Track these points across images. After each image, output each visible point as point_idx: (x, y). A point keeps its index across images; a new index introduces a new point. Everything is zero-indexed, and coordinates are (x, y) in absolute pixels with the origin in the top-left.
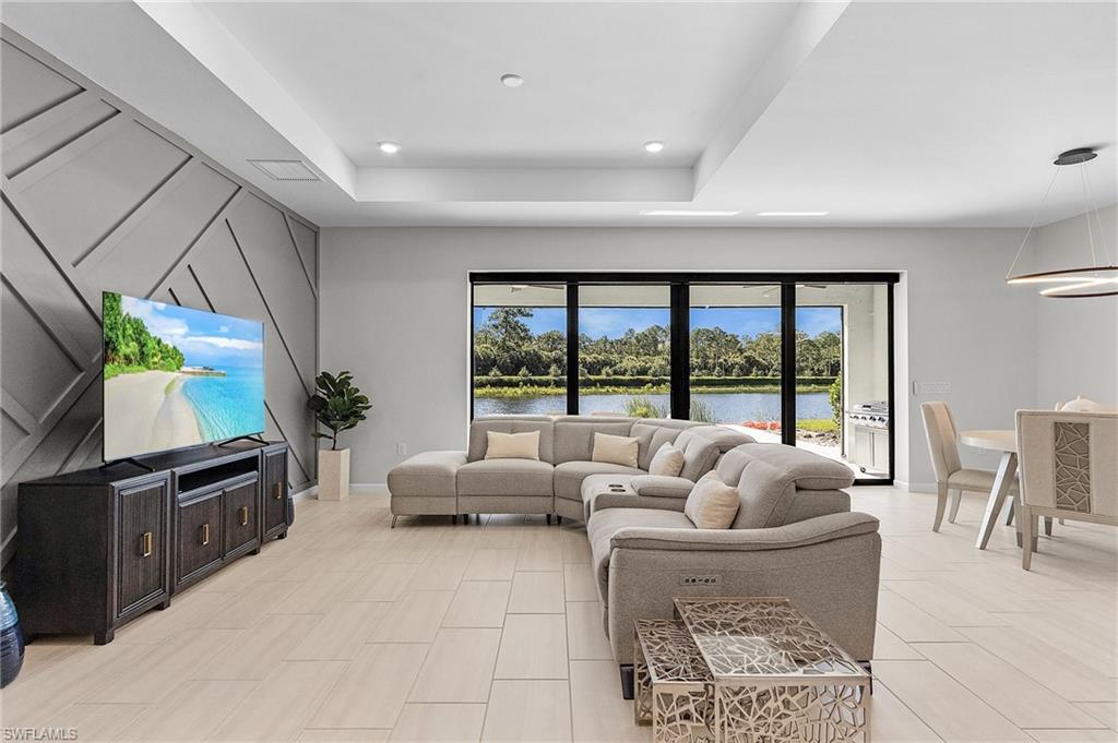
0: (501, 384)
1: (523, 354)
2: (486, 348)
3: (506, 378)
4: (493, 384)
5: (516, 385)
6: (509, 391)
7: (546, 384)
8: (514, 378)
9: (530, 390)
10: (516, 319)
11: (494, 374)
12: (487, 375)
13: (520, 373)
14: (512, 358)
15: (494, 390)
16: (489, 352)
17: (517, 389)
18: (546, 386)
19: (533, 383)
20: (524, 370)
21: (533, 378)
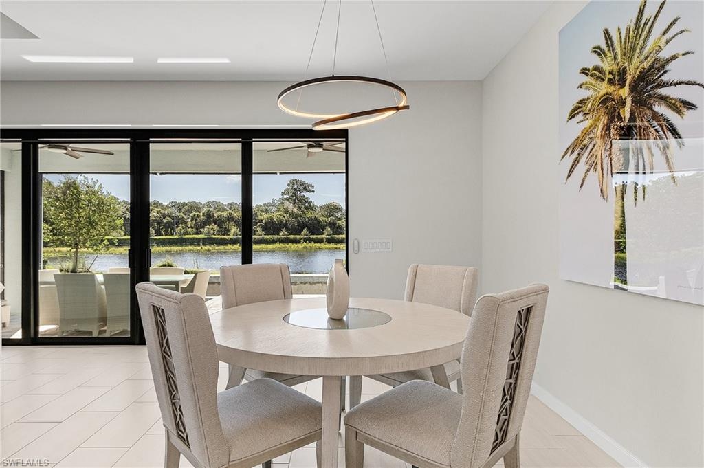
0: (287, 241)
1: (307, 219)
2: (280, 215)
3: (292, 237)
4: (281, 241)
5: (297, 241)
6: (293, 246)
7: (321, 241)
8: (298, 237)
9: (308, 245)
10: (302, 194)
11: (283, 234)
12: (278, 234)
13: (302, 233)
14: (299, 222)
15: (282, 245)
16: (282, 217)
17: (299, 245)
18: (320, 243)
19: (310, 240)
20: (305, 231)
21: (311, 237)
